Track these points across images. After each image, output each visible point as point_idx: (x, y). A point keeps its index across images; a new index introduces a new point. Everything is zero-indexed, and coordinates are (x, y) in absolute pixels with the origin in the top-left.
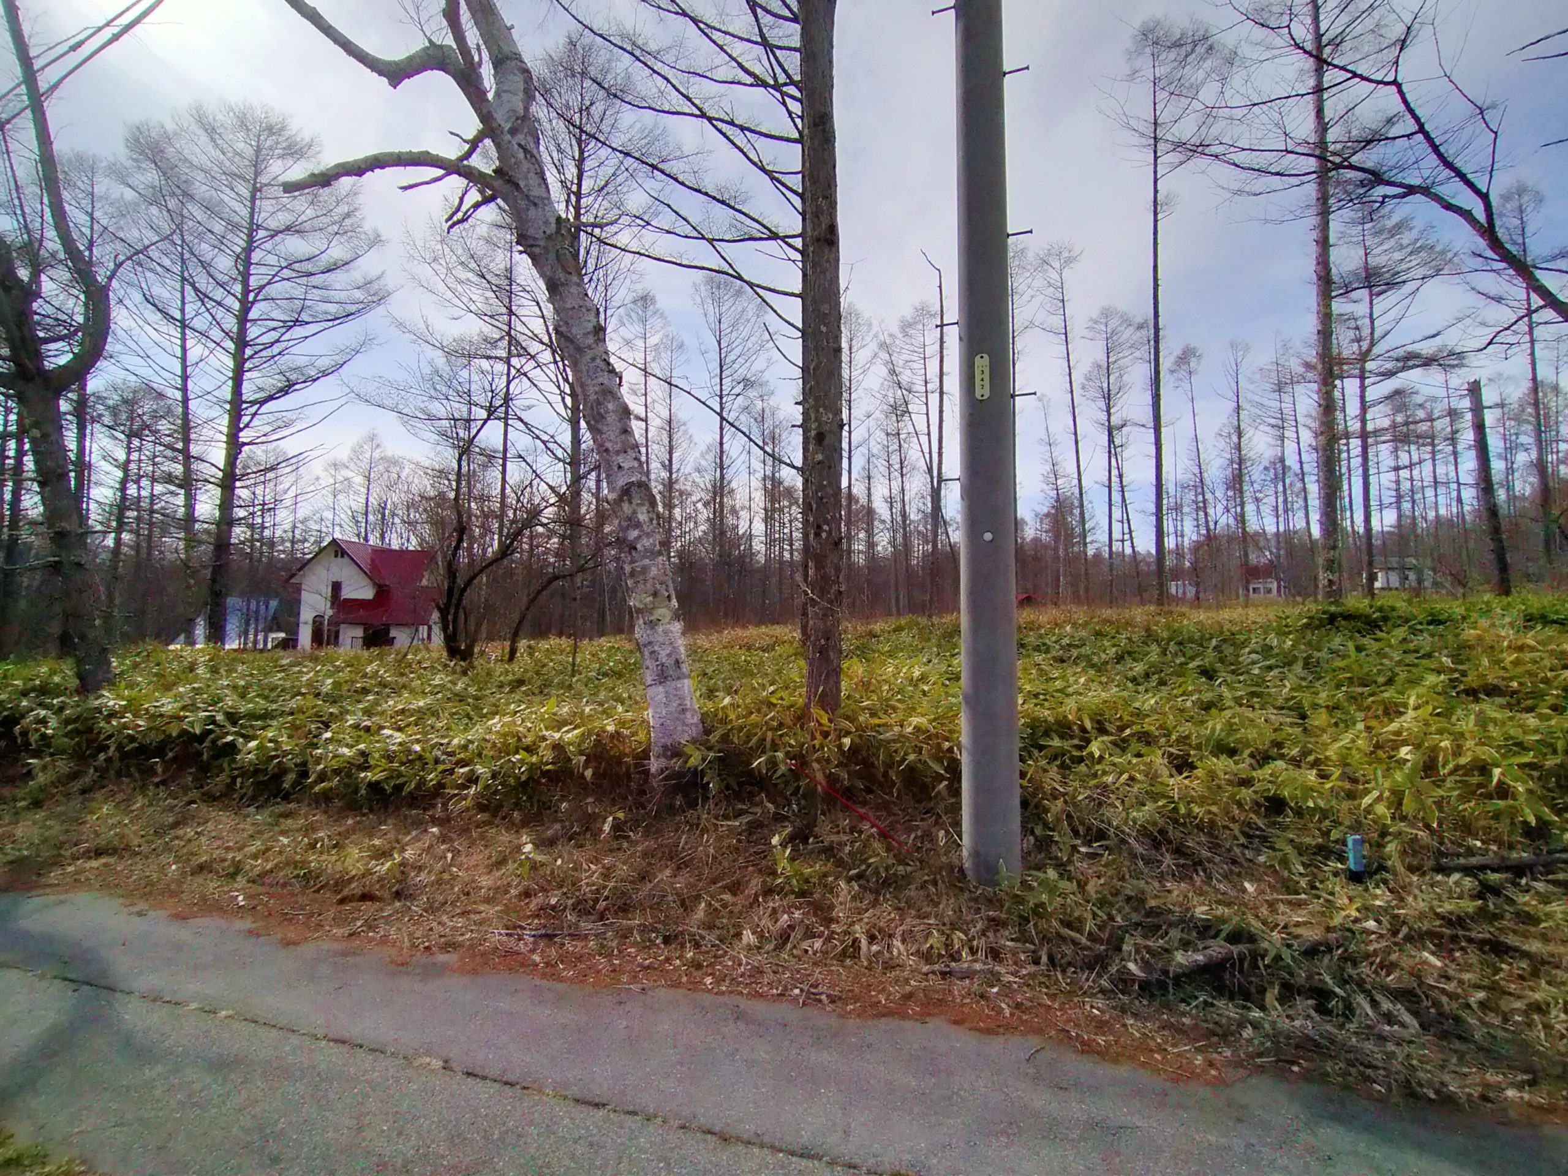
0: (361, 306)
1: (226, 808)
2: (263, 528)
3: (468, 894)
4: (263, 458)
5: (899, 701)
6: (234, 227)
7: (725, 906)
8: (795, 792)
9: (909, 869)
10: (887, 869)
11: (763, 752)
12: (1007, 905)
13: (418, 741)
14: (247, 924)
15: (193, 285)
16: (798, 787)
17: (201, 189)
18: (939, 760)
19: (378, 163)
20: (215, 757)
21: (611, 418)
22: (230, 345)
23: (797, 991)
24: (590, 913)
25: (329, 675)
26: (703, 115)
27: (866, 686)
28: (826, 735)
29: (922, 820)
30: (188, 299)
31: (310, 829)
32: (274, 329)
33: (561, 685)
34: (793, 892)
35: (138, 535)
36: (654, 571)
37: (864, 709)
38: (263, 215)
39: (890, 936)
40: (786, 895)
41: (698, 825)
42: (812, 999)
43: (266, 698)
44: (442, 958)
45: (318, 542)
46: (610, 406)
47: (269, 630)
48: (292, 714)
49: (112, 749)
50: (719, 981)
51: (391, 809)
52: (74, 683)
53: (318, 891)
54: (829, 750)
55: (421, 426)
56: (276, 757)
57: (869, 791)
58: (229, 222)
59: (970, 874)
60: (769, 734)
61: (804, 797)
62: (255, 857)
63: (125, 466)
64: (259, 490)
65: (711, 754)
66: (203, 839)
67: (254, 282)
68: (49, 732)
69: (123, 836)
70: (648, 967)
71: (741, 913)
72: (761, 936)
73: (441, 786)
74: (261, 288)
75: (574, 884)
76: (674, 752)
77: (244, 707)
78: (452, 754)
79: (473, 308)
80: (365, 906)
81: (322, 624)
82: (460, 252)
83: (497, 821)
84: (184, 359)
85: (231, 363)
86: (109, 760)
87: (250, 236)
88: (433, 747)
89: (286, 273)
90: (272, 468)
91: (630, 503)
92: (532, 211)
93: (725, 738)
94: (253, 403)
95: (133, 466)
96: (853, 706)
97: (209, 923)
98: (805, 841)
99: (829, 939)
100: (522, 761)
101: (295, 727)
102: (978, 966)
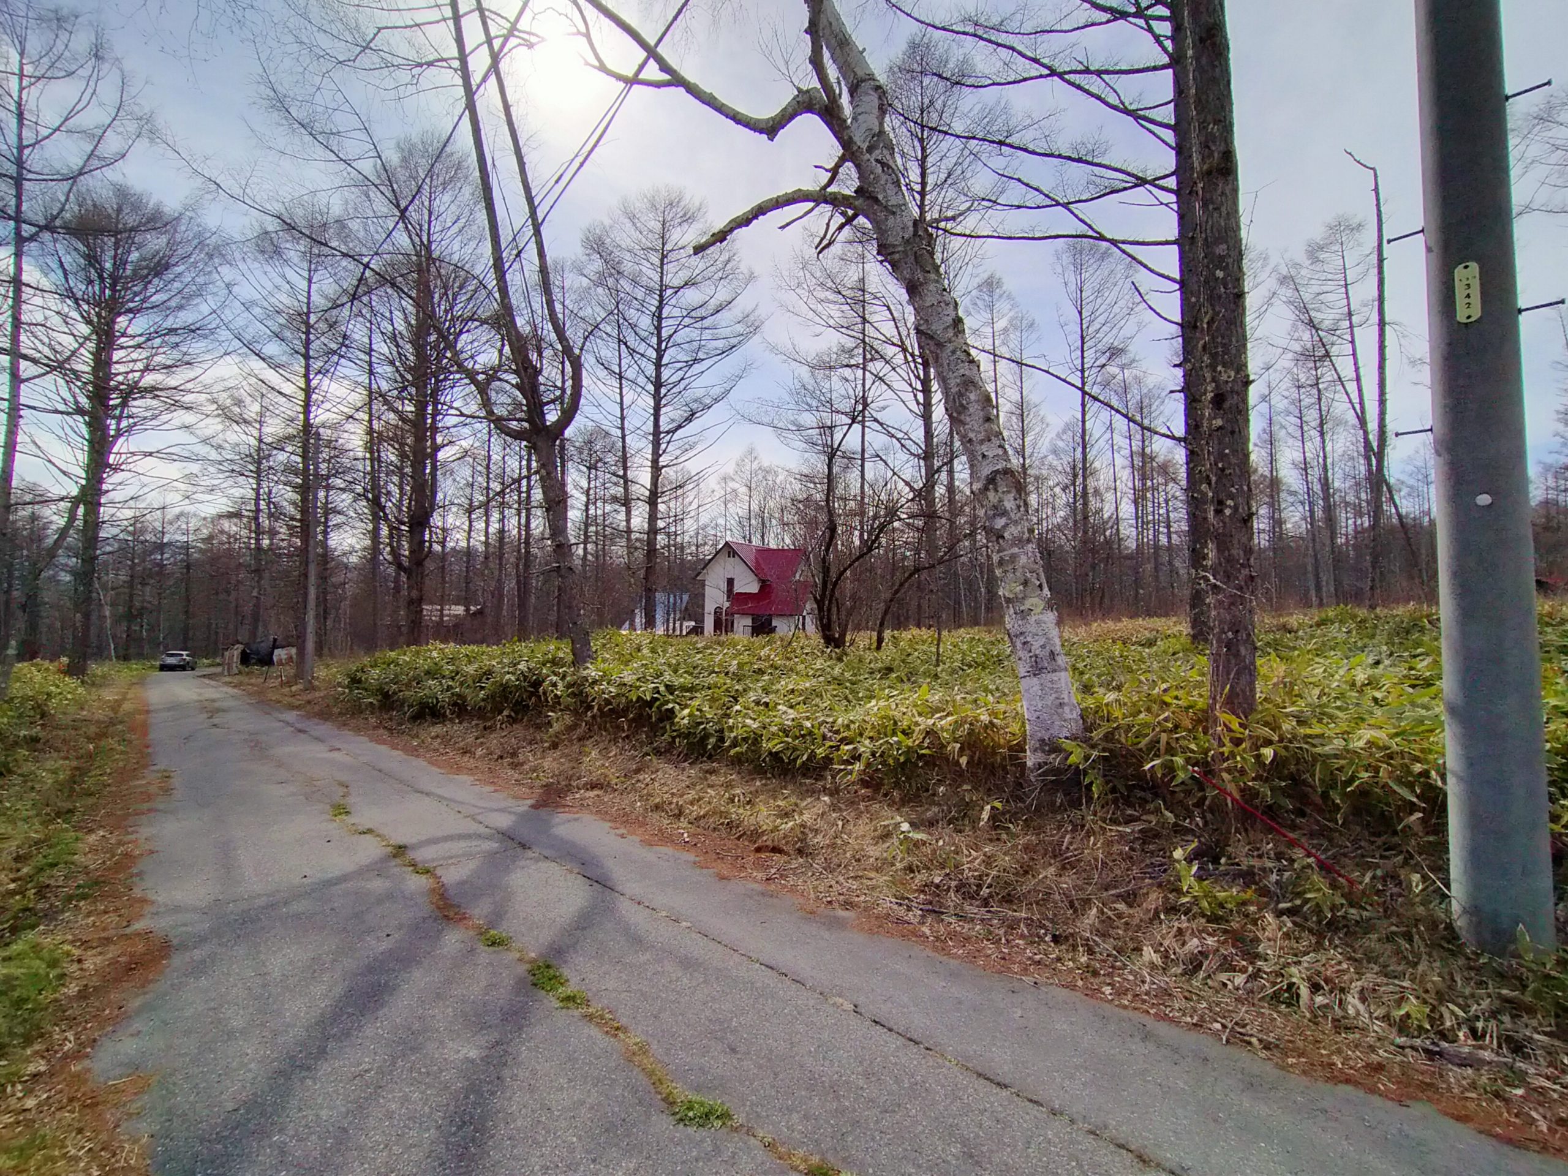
0: (742, 338)
1: (669, 761)
2: (676, 535)
3: (859, 860)
4: (674, 477)
5: (1338, 708)
6: (650, 290)
7: (1120, 916)
8: (1200, 803)
9: (1365, 913)
10: (1333, 908)
11: (1157, 755)
12: (1532, 986)
13: (808, 718)
14: (691, 857)
15: (625, 344)
16: (1204, 798)
17: (628, 267)
18: (1411, 786)
19: (760, 211)
20: (661, 720)
21: (974, 408)
22: (651, 388)
23: (1218, 1026)
24: (973, 898)
25: (735, 656)
26: (1053, 73)
27: (1289, 688)
28: (1237, 742)
29: (1382, 857)
30: (623, 355)
31: (729, 786)
32: (680, 369)
33: (926, 674)
34: (1204, 915)
35: (597, 545)
36: (1023, 560)
37: (1287, 715)
38: (669, 276)
39: (1342, 990)
40: (1194, 917)
41: (1083, 826)
42: (1238, 1038)
43: (691, 674)
44: (841, 913)
45: (714, 545)
46: (972, 397)
47: (683, 619)
48: (709, 688)
49: (596, 708)
50: (1120, 993)
51: (788, 778)
52: (570, 658)
53: (738, 838)
54: (1244, 758)
55: (792, 436)
56: (702, 723)
57: (1302, 813)
58: (647, 288)
59: (1465, 936)
60: (1164, 737)
61: (1211, 810)
62: (692, 803)
63: (587, 493)
64: (672, 504)
65: (1095, 754)
66: (656, 784)
67: (665, 334)
68: (559, 693)
69: (606, 776)
70: (1039, 962)
71: (1139, 927)
72: (1165, 956)
73: (828, 760)
74: (670, 336)
75: (956, 867)
76: (1051, 746)
77: (678, 681)
78: (837, 732)
79: (832, 322)
80: (776, 857)
81: (721, 613)
82: (818, 274)
83: (880, 797)
84: (622, 403)
85: (652, 402)
86: (594, 717)
87: (661, 296)
88: (821, 724)
89: (687, 321)
90: (681, 487)
91: (996, 491)
92: (891, 219)
93: (1109, 737)
94: (668, 432)
95: (592, 492)
96: (1274, 711)
97: (668, 850)
98: (1216, 861)
99: (1255, 976)
100: (899, 743)
101: (713, 700)
102: (1487, 1055)
